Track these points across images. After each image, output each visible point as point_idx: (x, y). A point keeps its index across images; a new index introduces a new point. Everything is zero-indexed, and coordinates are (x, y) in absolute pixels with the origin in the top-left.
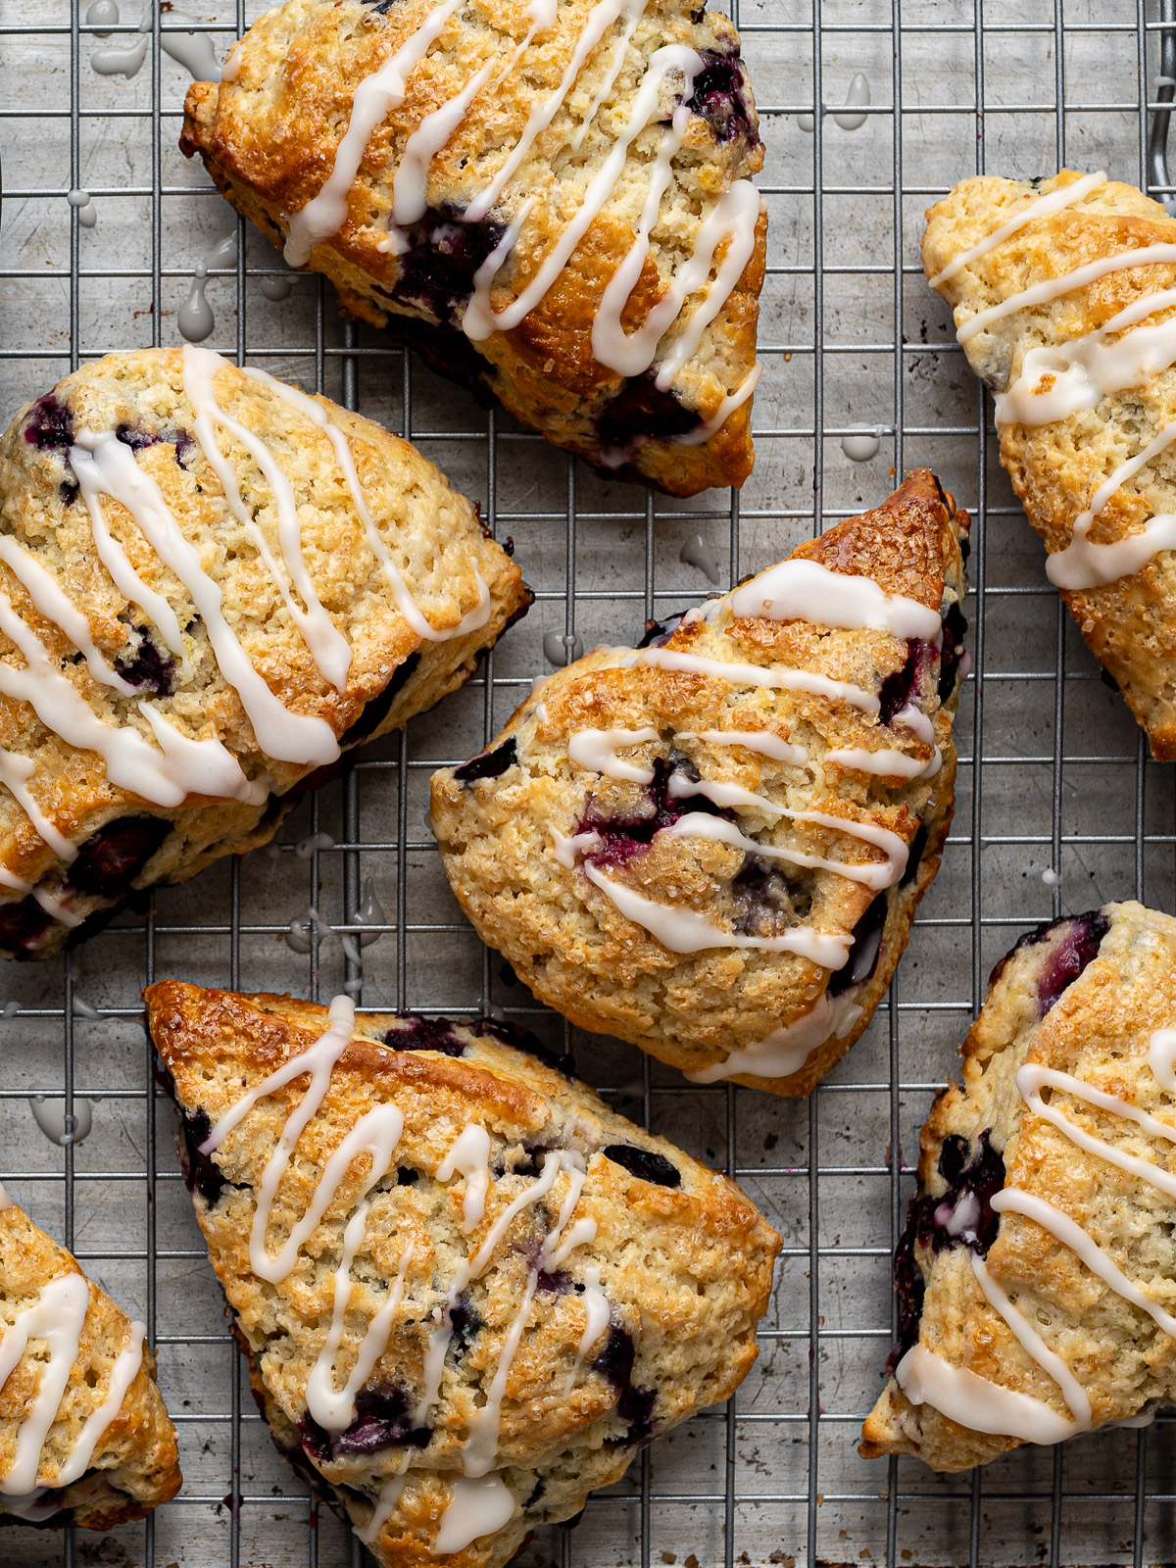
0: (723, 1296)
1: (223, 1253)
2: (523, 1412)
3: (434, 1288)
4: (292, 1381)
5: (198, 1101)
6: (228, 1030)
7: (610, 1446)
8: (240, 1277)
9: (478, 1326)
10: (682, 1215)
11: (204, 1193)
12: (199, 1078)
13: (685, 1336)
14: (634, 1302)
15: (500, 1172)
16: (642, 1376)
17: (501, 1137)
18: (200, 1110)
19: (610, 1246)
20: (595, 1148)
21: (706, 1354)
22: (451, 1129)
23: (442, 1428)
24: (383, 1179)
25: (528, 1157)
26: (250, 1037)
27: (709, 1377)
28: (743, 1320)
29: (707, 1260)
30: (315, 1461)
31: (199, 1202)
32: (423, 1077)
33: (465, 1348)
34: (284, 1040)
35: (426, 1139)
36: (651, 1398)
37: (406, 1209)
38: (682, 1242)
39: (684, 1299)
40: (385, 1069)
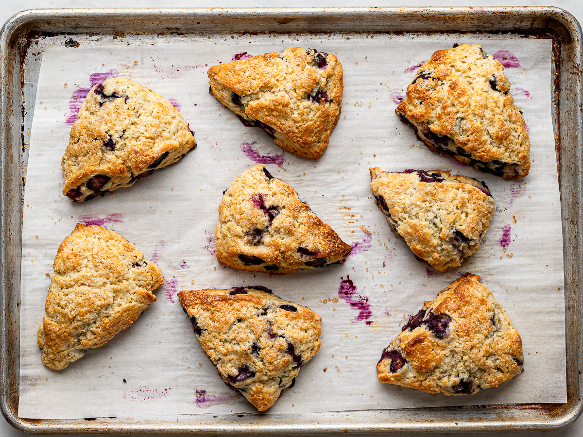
0: (311, 332)
1: (204, 345)
2: (273, 364)
3: (249, 343)
4: (224, 369)
5: (192, 314)
6: (196, 298)
7: (294, 368)
8: (209, 349)
9: (260, 349)
10: (298, 317)
11: (198, 333)
12: (192, 309)
13: (304, 342)
14: (292, 337)
15: (258, 316)
16: (297, 352)
17: (257, 308)
18: (193, 316)
19: (284, 326)
20: (278, 307)
21: (310, 345)
22: (246, 308)
23: (257, 372)
24: (234, 322)
25: (264, 311)
26: (200, 299)
27: (312, 350)
28: (316, 336)
29: (305, 325)
30: (232, 384)
31: (197, 336)
32: (238, 299)
33: (258, 354)
34: (208, 298)
35: (241, 312)
36: (300, 357)
37: (240, 328)
38: (299, 322)
39: (302, 334)
40: (230, 299)
